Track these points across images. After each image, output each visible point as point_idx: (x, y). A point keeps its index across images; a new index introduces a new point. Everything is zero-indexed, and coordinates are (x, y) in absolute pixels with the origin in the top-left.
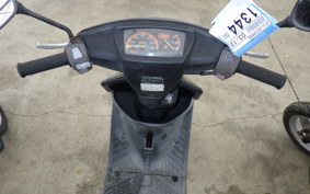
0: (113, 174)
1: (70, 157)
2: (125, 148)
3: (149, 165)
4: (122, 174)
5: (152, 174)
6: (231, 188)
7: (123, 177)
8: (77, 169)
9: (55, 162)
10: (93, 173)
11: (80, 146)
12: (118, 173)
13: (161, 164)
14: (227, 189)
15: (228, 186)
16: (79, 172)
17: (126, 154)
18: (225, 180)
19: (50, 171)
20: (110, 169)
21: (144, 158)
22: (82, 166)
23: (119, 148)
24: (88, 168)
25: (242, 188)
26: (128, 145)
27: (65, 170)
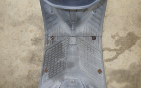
0: (49, 38)
1: (23, 22)
2: (54, 19)
3: (74, 30)
4: (56, 38)
5: (77, 36)
6: (129, 34)
7: (57, 40)
8: (29, 30)
9: (15, 26)
10: (40, 31)
11: (28, 14)
12: (53, 37)
13: (83, 29)
14: (126, 35)
15: (127, 32)
16: (31, 31)
17: (56, 24)
18: (125, 29)
19: (13, 32)
20: (47, 35)
21: (70, 26)
22: (32, 27)
23: (51, 20)
24: (36, 28)
25: (136, 34)
26: (57, 17)
27: (22, 31)
